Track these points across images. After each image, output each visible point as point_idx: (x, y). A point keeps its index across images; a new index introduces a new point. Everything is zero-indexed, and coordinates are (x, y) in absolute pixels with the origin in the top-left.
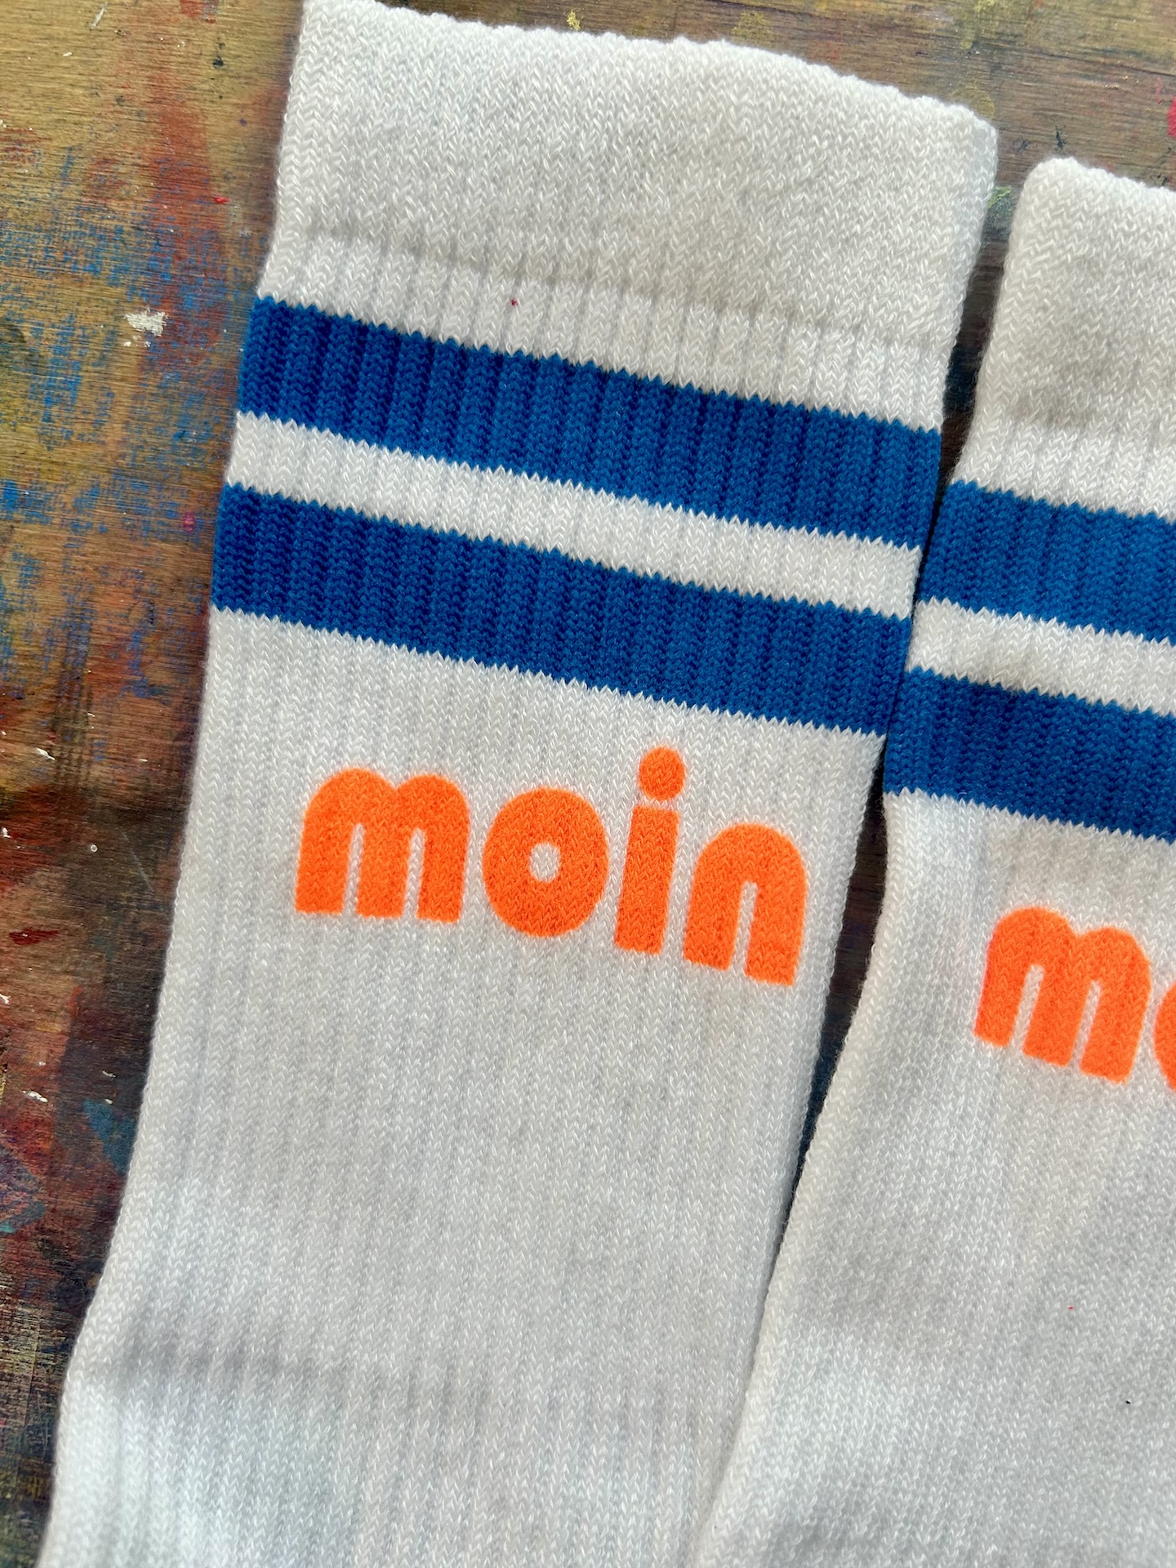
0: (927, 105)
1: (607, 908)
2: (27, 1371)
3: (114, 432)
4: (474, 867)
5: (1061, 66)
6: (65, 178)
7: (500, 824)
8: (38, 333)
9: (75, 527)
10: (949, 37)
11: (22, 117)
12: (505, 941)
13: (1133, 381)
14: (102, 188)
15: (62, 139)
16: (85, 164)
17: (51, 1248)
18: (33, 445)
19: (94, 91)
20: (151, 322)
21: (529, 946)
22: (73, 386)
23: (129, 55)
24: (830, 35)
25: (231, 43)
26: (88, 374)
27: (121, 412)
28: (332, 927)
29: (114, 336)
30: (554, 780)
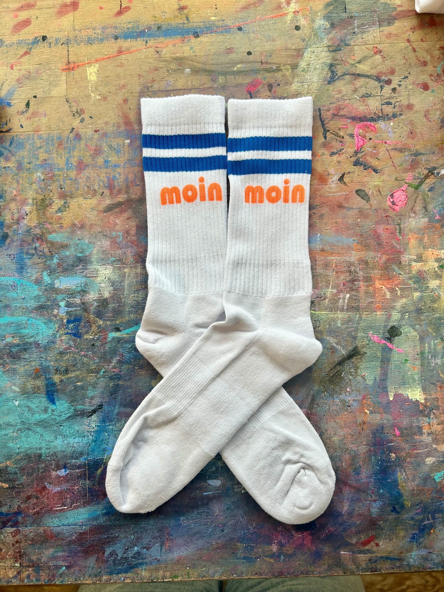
0: (215, 96)
1: (198, 197)
2: (139, 272)
3: (126, 155)
4: (182, 196)
5: (232, 88)
6: (114, 127)
7: (183, 190)
8: (114, 145)
9: (124, 168)
10: (217, 87)
11: (107, 120)
12: (187, 204)
13: (246, 122)
14: (119, 127)
15: (112, 122)
16: (116, 124)
17: (139, 256)
18: (117, 159)
19: (115, 115)
20: (128, 141)
21: (190, 204)
22: (120, 151)
23: (119, 110)
24: (202, 90)
25: (131, 106)
26: (122, 149)
27: (127, 153)
28: (166, 206)
29: (124, 144)
30: (189, 183)
